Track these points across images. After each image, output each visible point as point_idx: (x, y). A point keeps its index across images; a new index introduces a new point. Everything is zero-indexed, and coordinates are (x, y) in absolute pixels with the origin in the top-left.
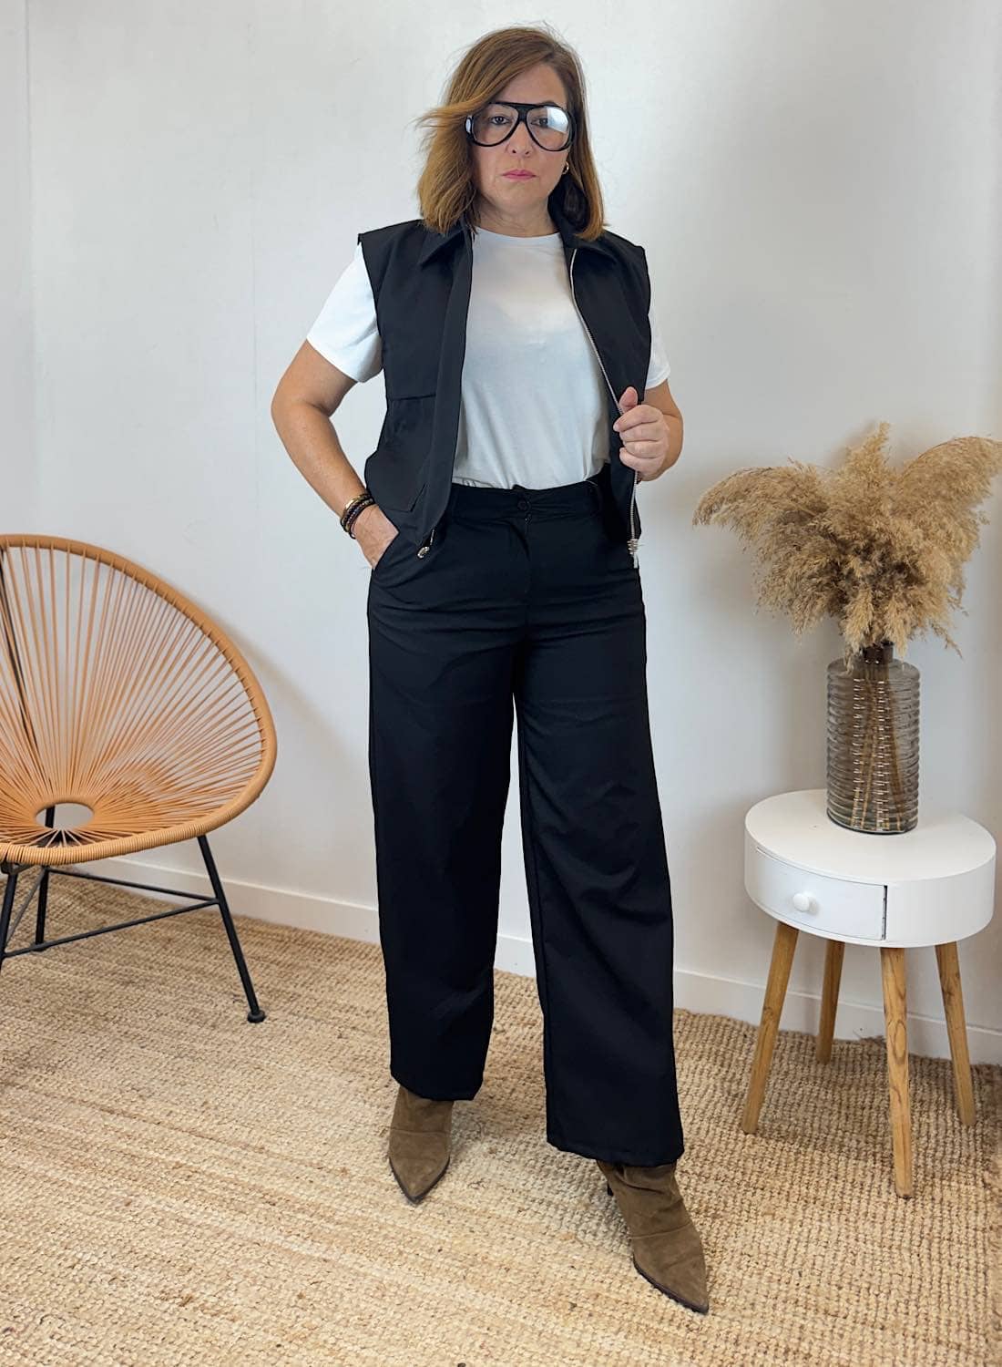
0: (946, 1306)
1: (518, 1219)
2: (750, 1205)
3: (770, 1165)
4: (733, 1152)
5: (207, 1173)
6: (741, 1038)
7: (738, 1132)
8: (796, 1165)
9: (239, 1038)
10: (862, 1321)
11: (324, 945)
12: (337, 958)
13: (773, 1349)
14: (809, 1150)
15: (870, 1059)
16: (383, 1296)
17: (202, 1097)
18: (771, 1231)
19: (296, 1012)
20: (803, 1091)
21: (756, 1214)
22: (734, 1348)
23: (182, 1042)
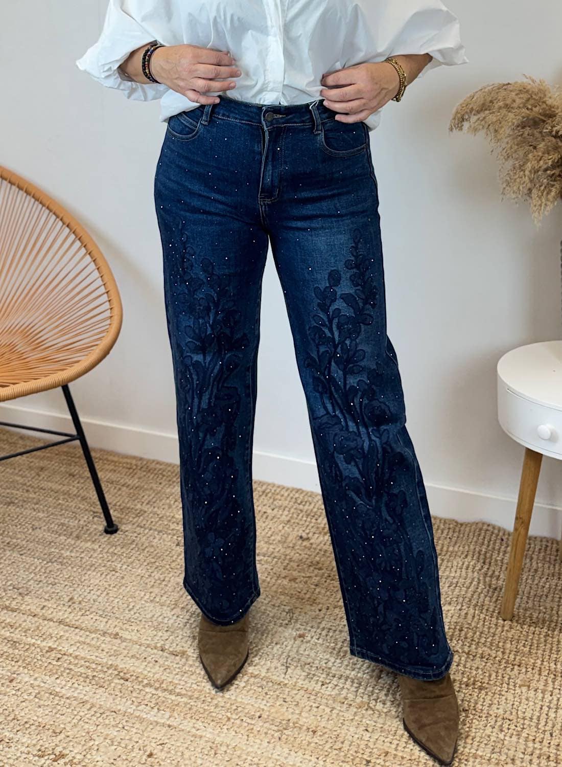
1: (321, 691)
2: (509, 679)
3: (524, 646)
4: (494, 634)
5: (73, 655)
6: (498, 541)
7: (497, 619)
8: (545, 645)
9: (97, 547)
11: (164, 471)
12: (174, 482)
14: (556, 633)
16: (216, 754)
17: (69, 594)
18: (527, 699)
19: (142, 525)
20: (550, 585)
21: (515, 686)
23: (53, 550)
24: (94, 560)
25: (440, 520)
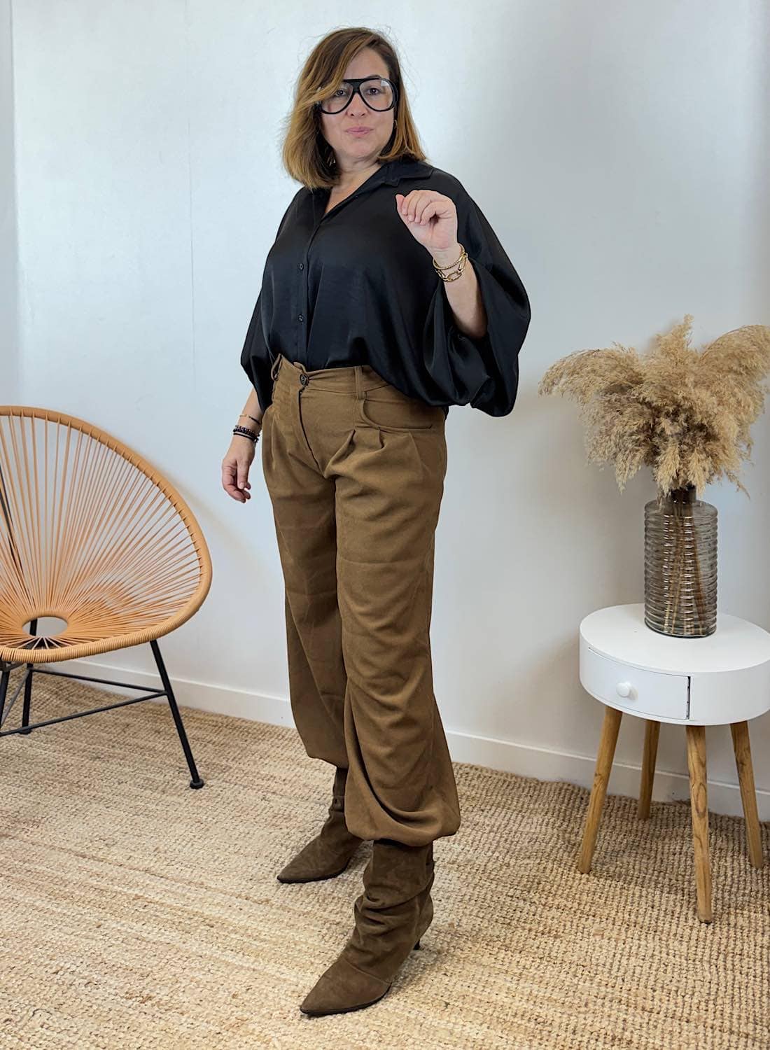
0: (737, 1005)
2: (584, 928)
3: (600, 897)
4: (571, 887)
5: (159, 903)
6: (578, 800)
7: (575, 872)
8: (620, 897)
9: (183, 801)
10: (671, 1016)
11: (249, 729)
12: (259, 739)
13: (604, 1036)
14: (631, 886)
15: (680, 817)
17: (154, 844)
18: (601, 947)
19: (228, 780)
20: (627, 841)
21: (589, 935)
22: (572, 1036)
23: (139, 803)
24: (180, 813)
25: (522, 779)
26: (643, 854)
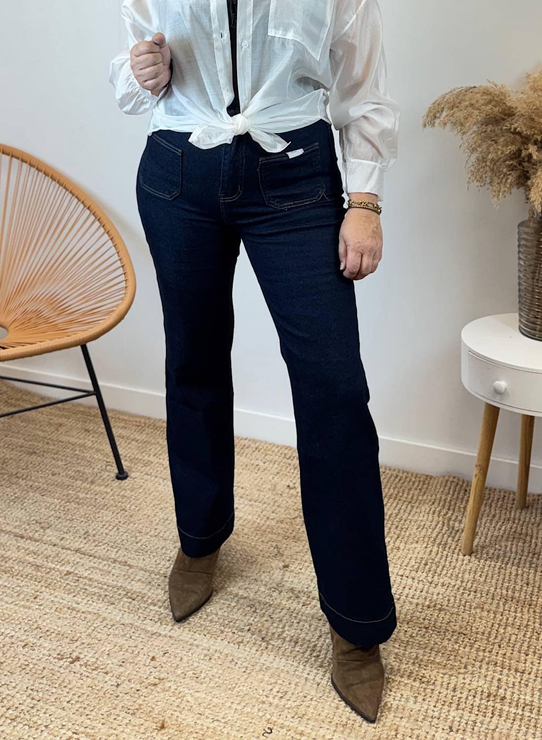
2: (466, 602)
3: (480, 576)
4: (455, 568)
5: (88, 578)
6: (462, 492)
7: (458, 555)
8: (499, 576)
9: (109, 490)
13: (480, 693)
14: (508, 566)
16: (210, 659)
17: (84, 528)
18: (480, 618)
19: (149, 473)
20: (506, 528)
21: (470, 608)
22: (452, 693)
23: (70, 492)
24: (107, 501)
25: (412, 475)
26: (519, 539)
